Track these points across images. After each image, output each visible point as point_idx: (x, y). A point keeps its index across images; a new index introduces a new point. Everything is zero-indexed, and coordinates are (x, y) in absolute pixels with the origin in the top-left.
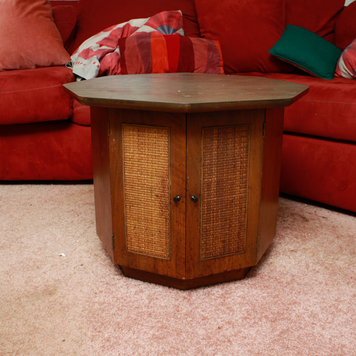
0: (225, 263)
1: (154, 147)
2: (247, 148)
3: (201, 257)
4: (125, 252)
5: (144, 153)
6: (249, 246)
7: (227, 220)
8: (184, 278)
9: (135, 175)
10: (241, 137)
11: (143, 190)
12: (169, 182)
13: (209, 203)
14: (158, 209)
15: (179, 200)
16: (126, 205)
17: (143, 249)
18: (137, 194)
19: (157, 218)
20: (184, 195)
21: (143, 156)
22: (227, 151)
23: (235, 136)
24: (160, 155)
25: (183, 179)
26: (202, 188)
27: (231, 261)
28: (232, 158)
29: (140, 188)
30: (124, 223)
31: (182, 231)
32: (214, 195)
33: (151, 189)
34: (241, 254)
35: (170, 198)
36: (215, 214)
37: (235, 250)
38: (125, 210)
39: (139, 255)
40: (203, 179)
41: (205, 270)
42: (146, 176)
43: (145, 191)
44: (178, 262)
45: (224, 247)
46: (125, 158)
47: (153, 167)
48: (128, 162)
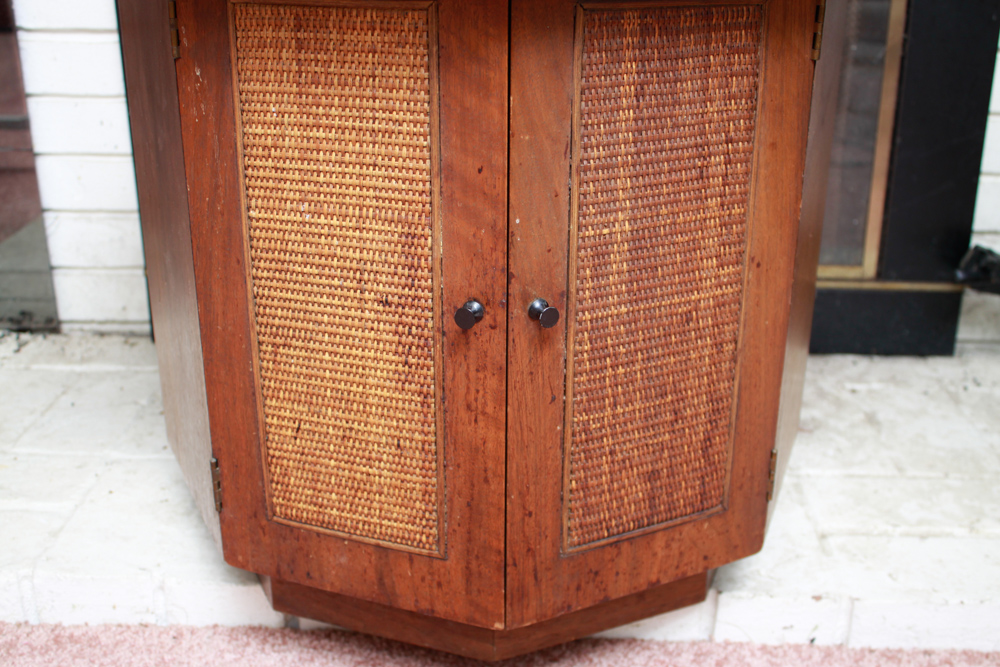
0: (655, 555)
1: (368, 92)
2: (751, 97)
3: (567, 541)
4: (264, 522)
5: (324, 121)
6: (741, 487)
7: (664, 395)
8: (499, 626)
9: (292, 217)
10: (733, 51)
11: (324, 281)
12: (434, 243)
13: (598, 328)
14: (391, 357)
15: (477, 317)
16: (260, 343)
17: (335, 512)
18: (301, 297)
19: (385, 393)
20: (500, 297)
21: (321, 134)
22: (677, 111)
23: (708, 44)
24: (396, 128)
25: (493, 227)
26: (573, 265)
27: (675, 545)
28: (692, 141)
29: (315, 271)
30: (255, 413)
31: (490, 445)
32: (618, 294)
33: (360, 275)
34: (710, 517)
35: (438, 310)
36: (621, 370)
37: (692, 505)
38: (256, 361)
39: (318, 534)
40: (579, 229)
41: (578, 588)
42: (335, 222)
43: (336, 282)
44: (474, 565)
45: (652, 498)
46: (245, 147)
47: (367, 182)
48: (258, 163)
